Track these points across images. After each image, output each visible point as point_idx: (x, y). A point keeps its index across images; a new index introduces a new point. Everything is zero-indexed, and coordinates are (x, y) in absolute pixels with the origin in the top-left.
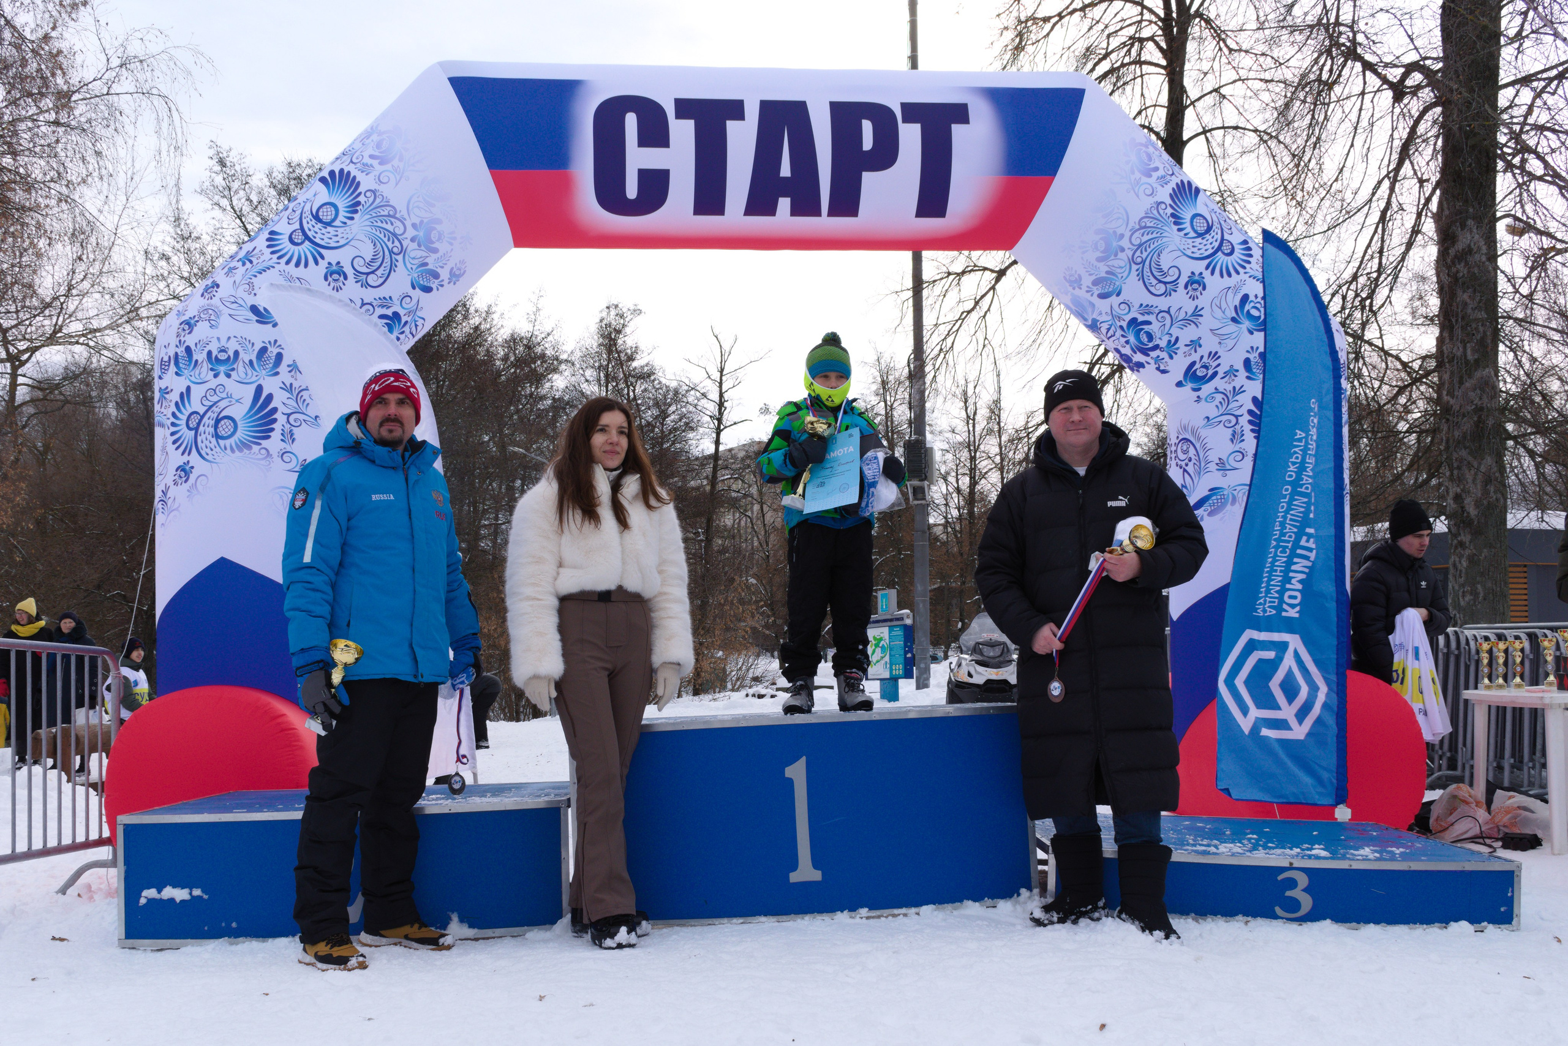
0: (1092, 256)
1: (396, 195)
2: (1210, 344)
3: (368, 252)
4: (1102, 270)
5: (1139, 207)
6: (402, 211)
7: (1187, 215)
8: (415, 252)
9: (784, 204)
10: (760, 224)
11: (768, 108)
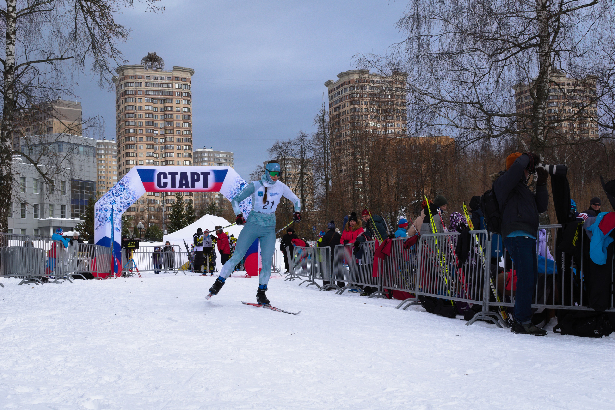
0: (229, 194)
1: (130, 187)
2: (246, 206)
3: (126, 195)
4: (231, 196)
5: (235, 187)
6: (131, 189)
7: (242, 188)
8: (132, 195)
9: (184, 186)
10: (181, 189)
11: (182, 174)
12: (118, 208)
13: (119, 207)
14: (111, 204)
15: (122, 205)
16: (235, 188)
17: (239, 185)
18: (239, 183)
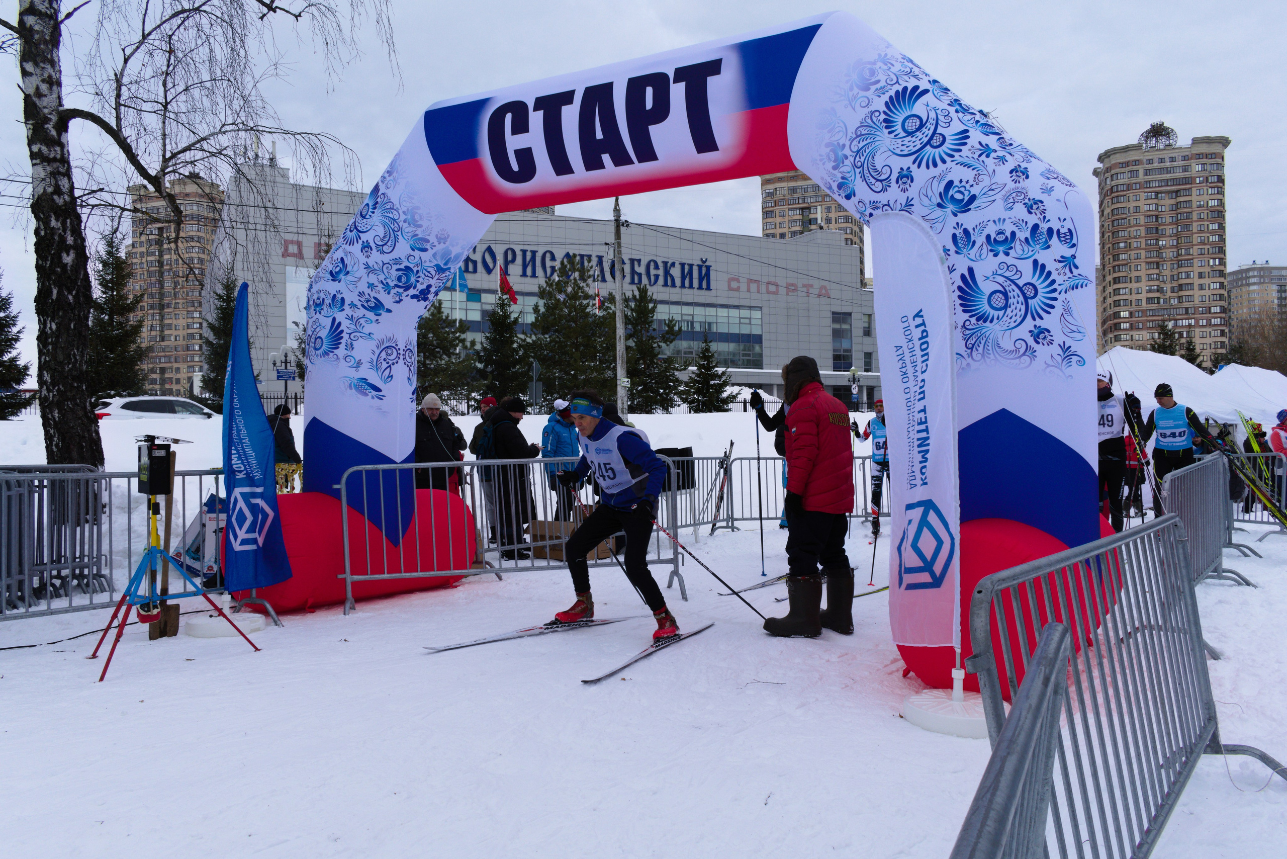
12: (361, 294)
13: (363, 286)
14: (334, 276)
15: (373, 279)
16: (852, 127)
17: (879, 104)
18: (882, 91)
